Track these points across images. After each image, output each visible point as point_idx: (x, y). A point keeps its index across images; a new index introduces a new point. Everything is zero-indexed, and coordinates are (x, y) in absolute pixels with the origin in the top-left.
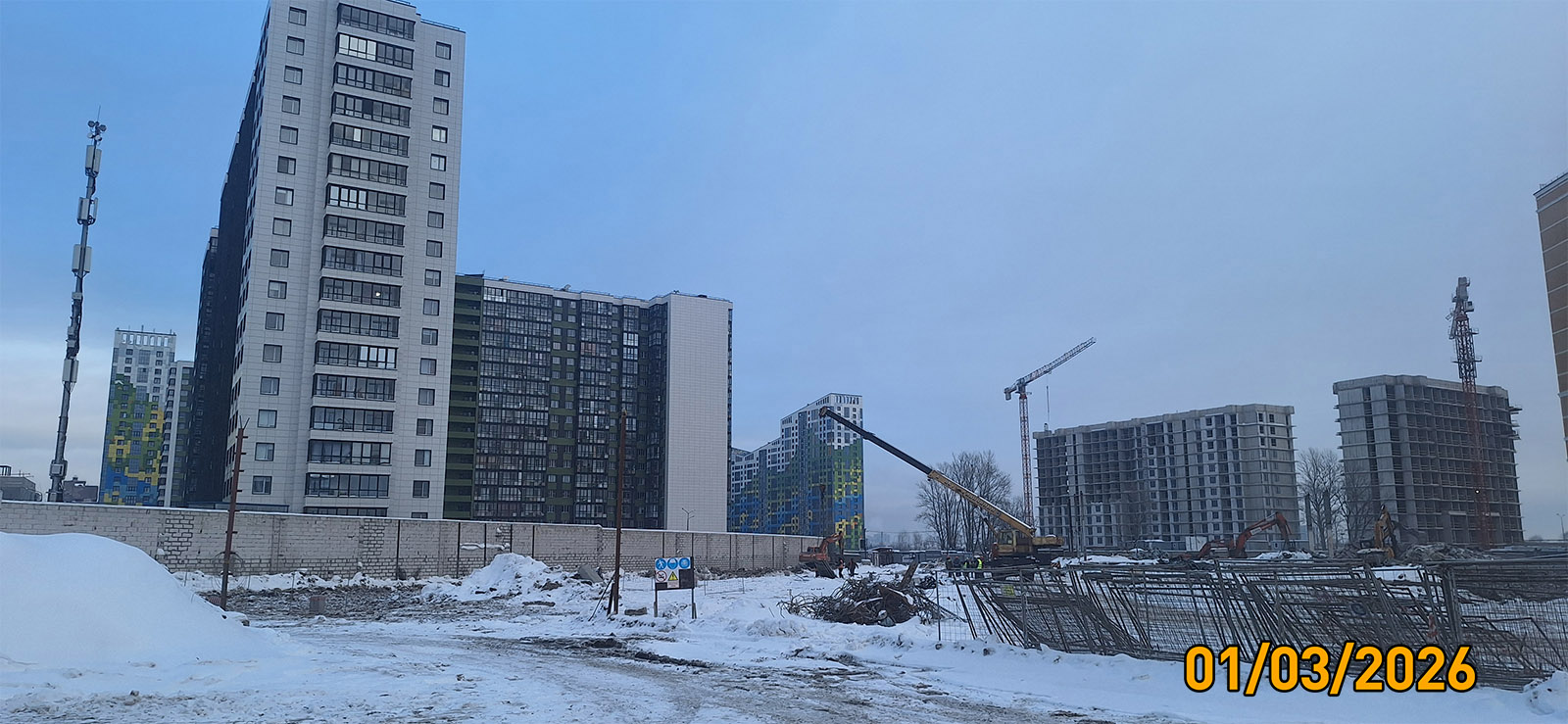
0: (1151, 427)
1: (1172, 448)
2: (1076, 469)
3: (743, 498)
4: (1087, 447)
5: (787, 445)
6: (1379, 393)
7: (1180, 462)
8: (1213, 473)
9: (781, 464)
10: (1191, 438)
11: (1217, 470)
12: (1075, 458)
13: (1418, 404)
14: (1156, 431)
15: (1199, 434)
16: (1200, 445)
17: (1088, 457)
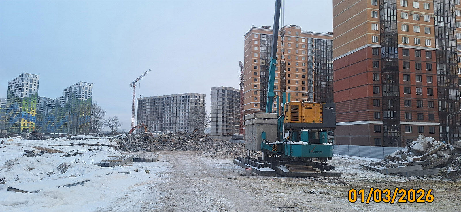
0: (169, 98)
1: (173, 105)
2: (148, 110)
3: (49, 116)
4: (151, 103)
5: (65, 98)
6: (221, 91)
7: (175, 109)
8: (182, 112)
9: (63, 105)
10: (178, 102)
11: (184, 111)
12: (148, 106)
13: (230, 95)
14: (170, 99)
15: (180, 101)
16: (180, 104)
17: (151, 106)
